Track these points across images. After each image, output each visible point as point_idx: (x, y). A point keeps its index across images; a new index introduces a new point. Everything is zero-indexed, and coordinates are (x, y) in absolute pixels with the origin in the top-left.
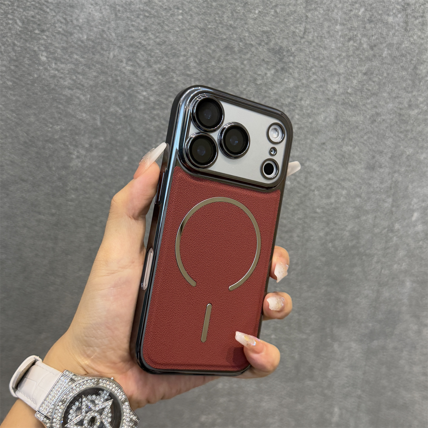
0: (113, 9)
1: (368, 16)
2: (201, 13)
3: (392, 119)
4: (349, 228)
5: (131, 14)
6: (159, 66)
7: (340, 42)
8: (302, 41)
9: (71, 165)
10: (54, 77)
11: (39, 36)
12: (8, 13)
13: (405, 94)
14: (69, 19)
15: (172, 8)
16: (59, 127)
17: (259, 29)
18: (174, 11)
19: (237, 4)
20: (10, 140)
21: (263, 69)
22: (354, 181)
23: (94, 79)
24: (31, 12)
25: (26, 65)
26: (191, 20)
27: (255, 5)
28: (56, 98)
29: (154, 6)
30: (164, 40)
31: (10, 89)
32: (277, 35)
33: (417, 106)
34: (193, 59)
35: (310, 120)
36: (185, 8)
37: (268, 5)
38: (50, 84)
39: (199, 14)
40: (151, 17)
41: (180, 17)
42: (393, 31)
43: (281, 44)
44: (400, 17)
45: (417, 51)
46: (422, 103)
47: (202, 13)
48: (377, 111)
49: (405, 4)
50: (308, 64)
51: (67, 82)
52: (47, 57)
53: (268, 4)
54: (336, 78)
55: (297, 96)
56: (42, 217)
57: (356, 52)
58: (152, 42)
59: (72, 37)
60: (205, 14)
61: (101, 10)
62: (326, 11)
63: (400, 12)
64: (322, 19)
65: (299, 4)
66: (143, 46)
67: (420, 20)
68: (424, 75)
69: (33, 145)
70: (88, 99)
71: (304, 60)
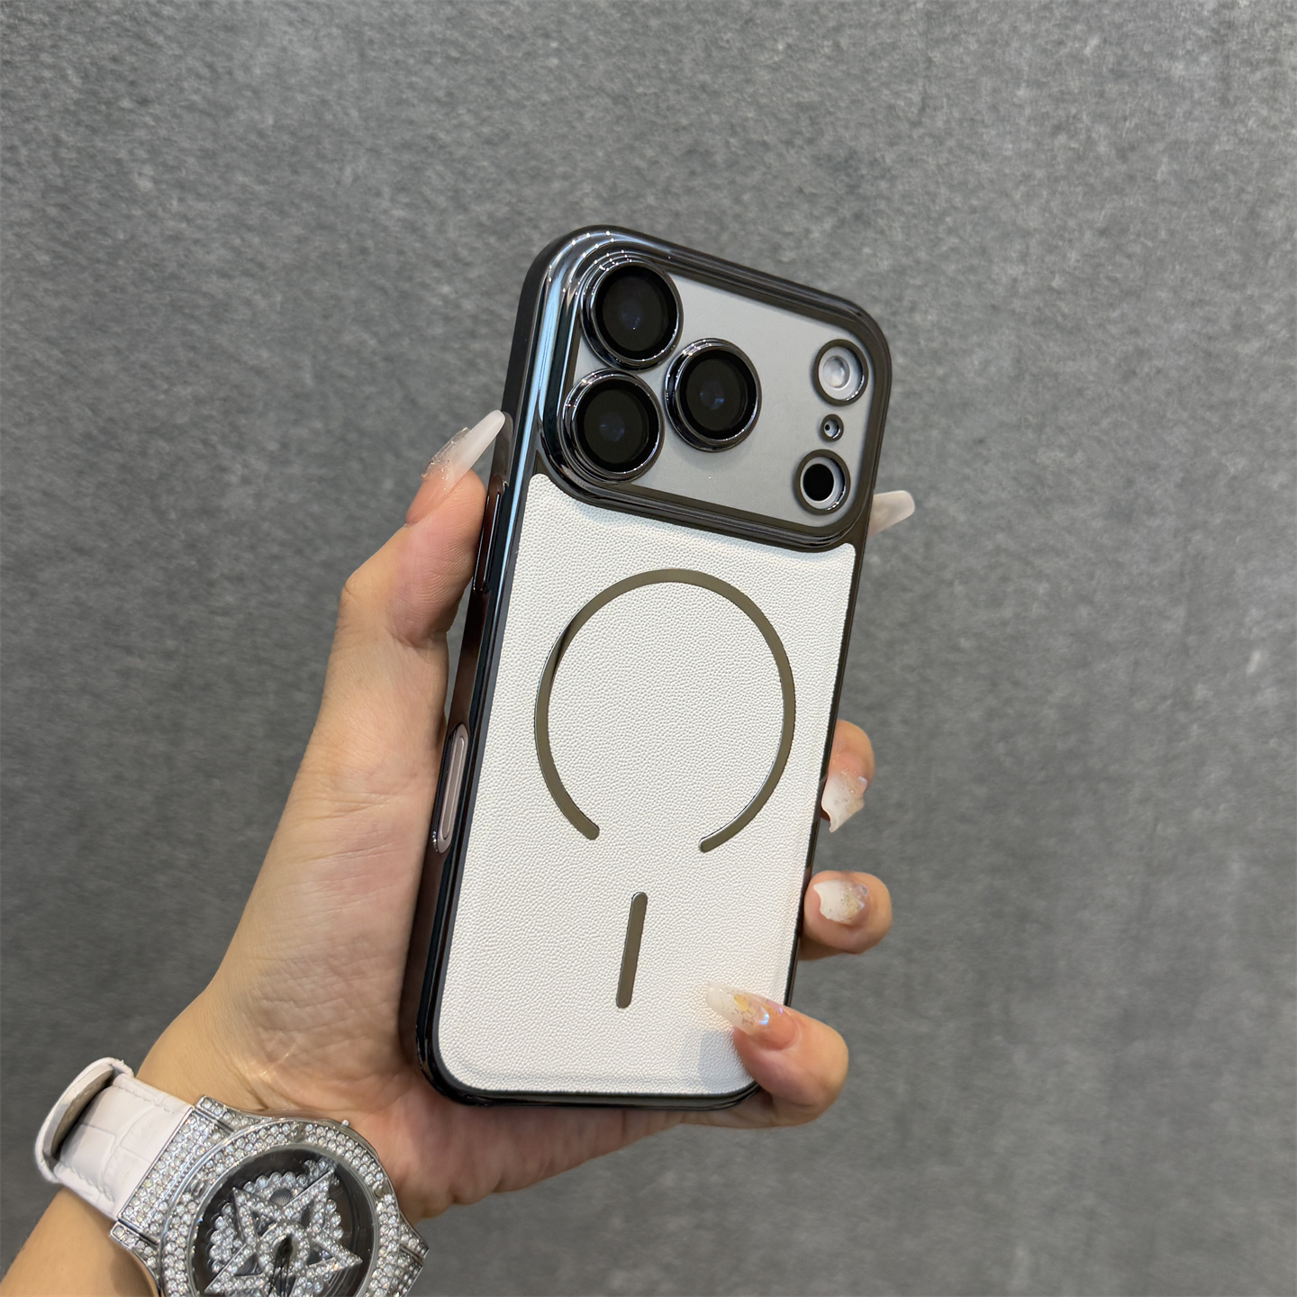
0: (352, 35)
1: (1111, 59)
2: (613, 51)
3: (1186, 370)
4: (1058, 695)
5: (407, 52)
6: (488, 206)
7: (1028, 139)
8: (916, 134)
9: (225, 504)
10: (176, 238)
11: (133, 117)
12: (41, 49)
13: (1222, 292)
14: (224, 67)
15: (529, 35)
16: (189, 389)
17: (789, 99)
18: (534, 44)
19: (721, 23)
20: (42, 429)
21: (798, 217)
22: (1072, 556)
23: (295, 246)
24: (111, 47)
25: (91, 204)
26: (584, 69)
27: (776, 27)
28: (181, 303)
29: (476, 27)
30: (503, 130)
31: (43, 274)
32: (840, 115)
33: (1259, 330)
34: (589, 187)
35: (940, 371)
36: (568, 36)
37: (813, 26)
38: (163, 259)
39: (609, 54)
40: (466, 62)
41: (554, 62)
42: (1186, 105)
43: (852, 144)
44: (1207, 64)
45: (1257, 165)
46: (1273, 319)
47: (619, 51)
48: (1140, 342)
49: (1221, 23)
50: (934, 202)
51: (216, 255)
52: (156, 181)
53: (813, 22)
54: (1018, 246)
55: (900, 299)
56: (135, 662)
57: (1076, 167)
58: (468, 134)
59: (231, 120)
60: (626, 51)
61: (316, 38)
62: (987, 43)
63: (1205, 48)
64: (974, 69)
65: (907, 24)
66: (441, 147)
67: (1267, 70)
68: (1278, 236)
69: (113, 443)
70: (279, 306)
71: (920, 190)
